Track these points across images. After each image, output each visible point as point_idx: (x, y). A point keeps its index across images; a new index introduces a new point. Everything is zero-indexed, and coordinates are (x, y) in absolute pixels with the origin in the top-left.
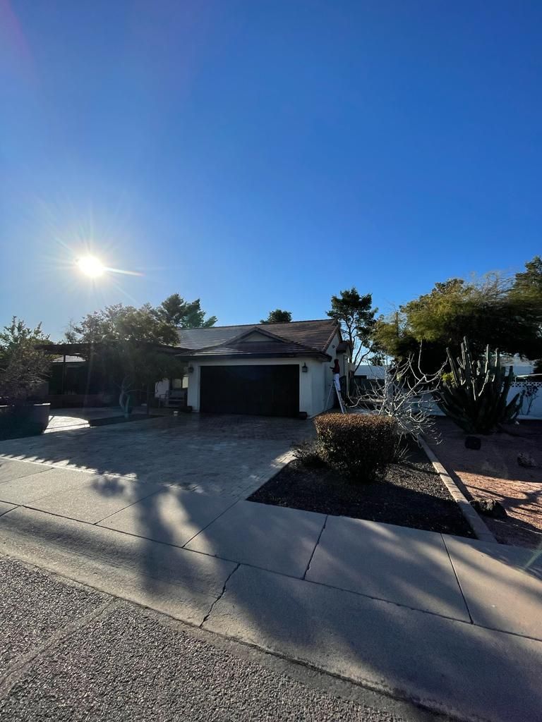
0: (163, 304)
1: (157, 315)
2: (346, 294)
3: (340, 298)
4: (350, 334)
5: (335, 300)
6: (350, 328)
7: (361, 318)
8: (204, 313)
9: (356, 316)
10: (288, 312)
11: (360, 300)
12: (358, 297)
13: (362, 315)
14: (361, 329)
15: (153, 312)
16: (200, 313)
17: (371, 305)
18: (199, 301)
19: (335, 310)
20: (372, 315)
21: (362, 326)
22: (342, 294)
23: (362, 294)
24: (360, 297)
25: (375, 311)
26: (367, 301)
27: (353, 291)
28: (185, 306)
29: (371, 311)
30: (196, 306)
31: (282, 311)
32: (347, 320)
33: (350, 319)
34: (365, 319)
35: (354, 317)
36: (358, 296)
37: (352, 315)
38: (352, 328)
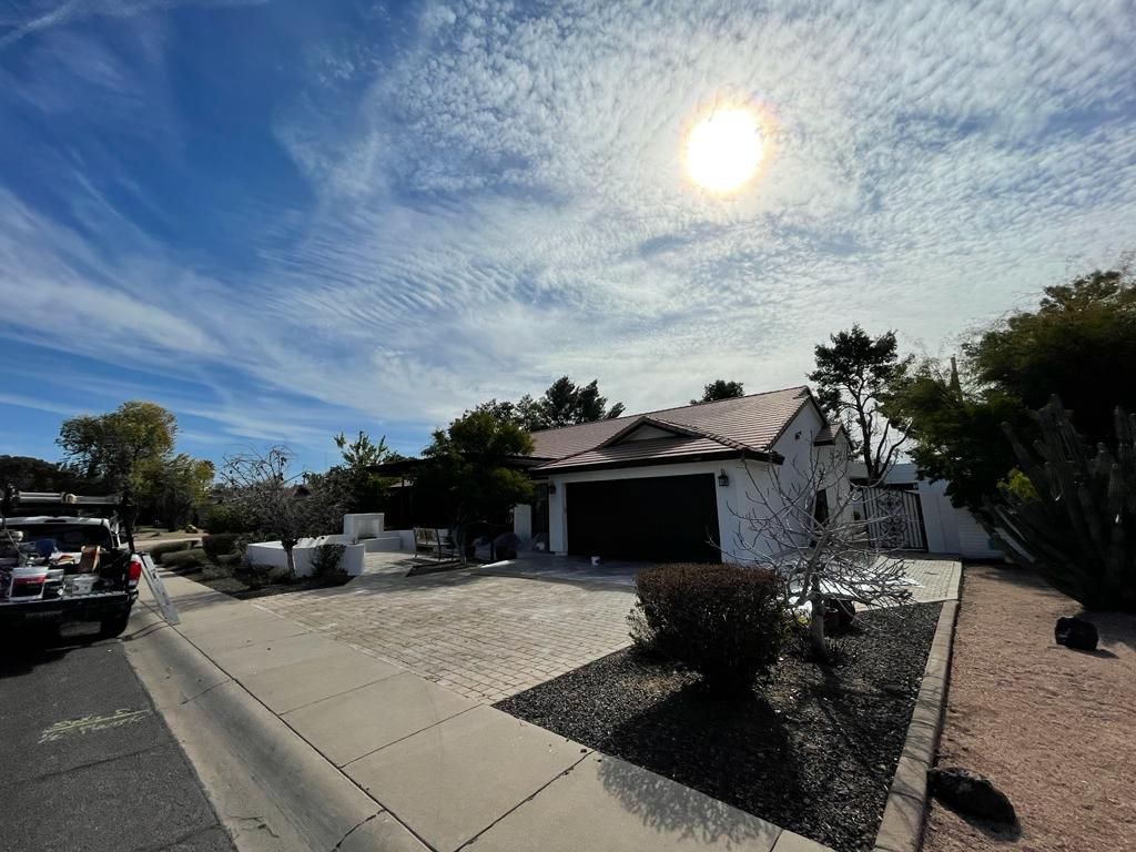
0: (547, 392)
1: (540, 410)
2: (842, 340)
3: (831, 346)
4: (860, 408)
5: (822, 352)
6: (858, 398)
7: (878, 376)
8: (605, 400)
9: (867, 374)
10: (737, 382)
11: (873, 345)
12: (866, 342)
13: (880, 372)
14: (885, 397)
15: (535, 406)
16: (599, 400)
17: (895, 352)
18: (595, 382)
19: (824, 370)
20: (902, 369)
22: (834, 340)
23: (874, 334)
24: (871, 339)
25: (909, 361)
26: (887, 345)
27: (855, 331)
28: (576, 393)
29: (899, 361)
30: (591, 391)
31: (726, 383)
32: (851, 384)
34: (888, 378)
35: (864, 377)
36: (867, 338)
37: (859, 373)
38: (862, 399)
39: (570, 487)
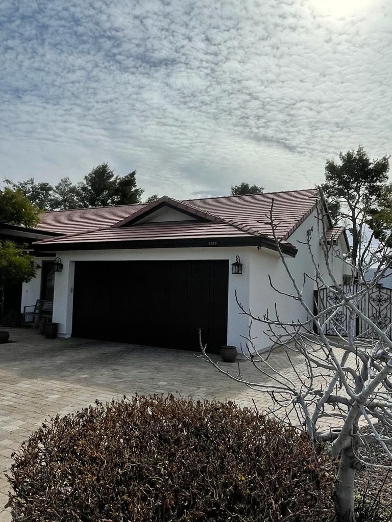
0: (86, 178)
1: (78, 194)
2: (349, 159)
3: (339, 163)
4: (354, 219)
5: (331, 168)
6: (353, 210)
7: (371, 193)
8: (142, 191)
9: (363, 190)
10: (259, 186)
11: (371, 166)
12: (365, 163)
13: (374, 190)
14: (373, 212)
15: (73, 190)
16: (136, 191)
17: (388, 174)
18: (134, 173)
19: (330, 183)
21: (372, 207)
22: (342, 158)
23: (373, 158)
24: (371, 161)
26: (382, 168)
27: (359, 152)
28: (115, 181)
30: (129, 181)
31: (250, 186)
32: (350, 198)
33: (354, 197)
34: (378, 196)
35: (361, 193)
36: (367, 160)
37: (357, 190)
38: (357, 211)
39: (79, 266)
